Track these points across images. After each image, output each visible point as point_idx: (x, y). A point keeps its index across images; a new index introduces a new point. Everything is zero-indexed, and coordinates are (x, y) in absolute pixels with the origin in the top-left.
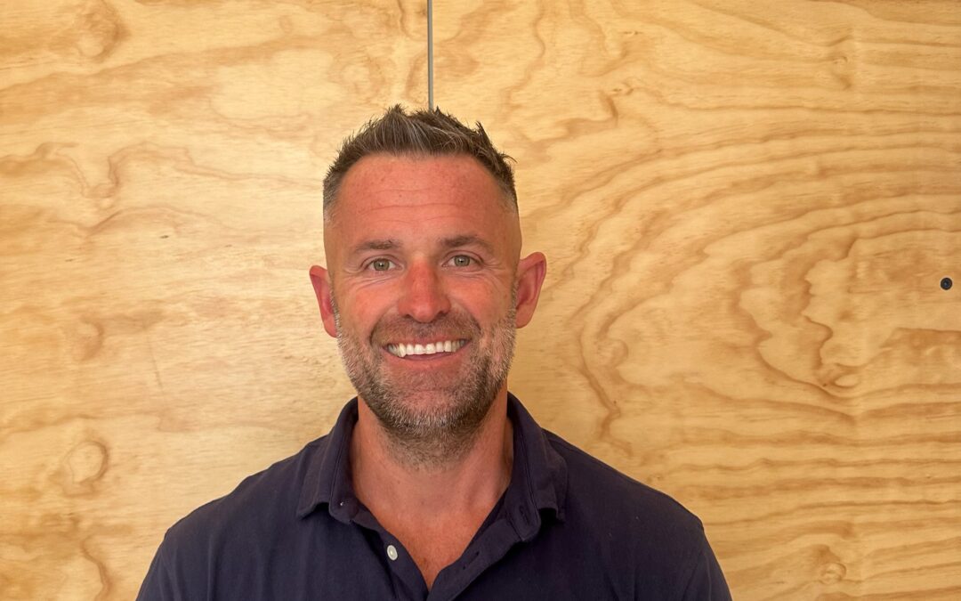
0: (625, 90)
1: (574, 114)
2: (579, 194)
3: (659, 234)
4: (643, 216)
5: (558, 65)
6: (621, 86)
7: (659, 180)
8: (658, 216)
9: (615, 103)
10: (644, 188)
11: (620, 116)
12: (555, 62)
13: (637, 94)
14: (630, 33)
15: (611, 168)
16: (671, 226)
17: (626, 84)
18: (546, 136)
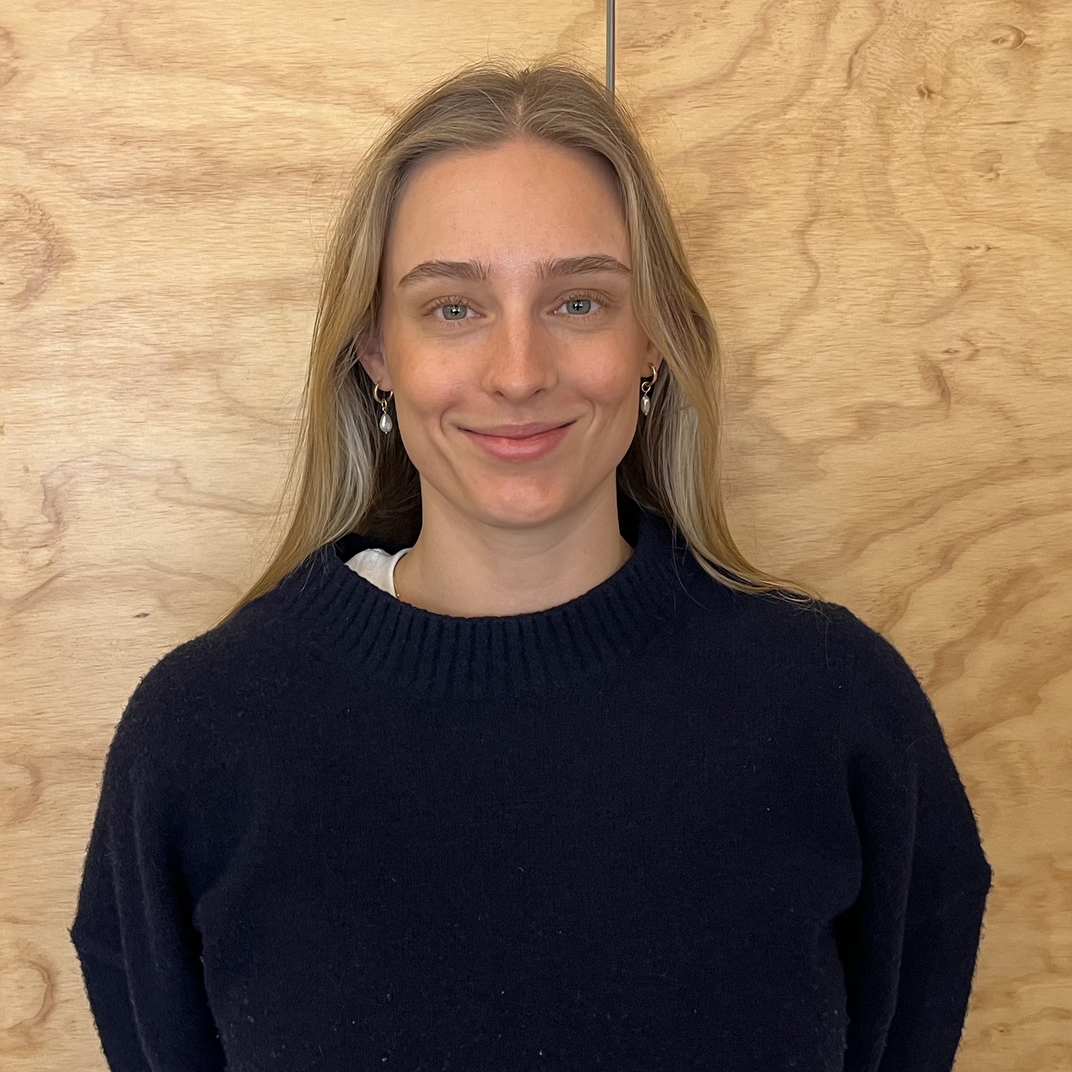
0: (966, 351)
1: (869, 396)
2: (875, 538)
3: (1019, 610)
4: (991, 577)
5: (842, 307)
6: (957, 345)
7: (1022, 514)
8: (1018, 577)
9: (945, 374)
10: (994, 528)
11: (953, 399)
12: (838, 301)
13: (986, 360)
14: (977, 248)
15: (937, 492)
16: (1041, 596)
17: (968, 341)
18: (817, 434)
